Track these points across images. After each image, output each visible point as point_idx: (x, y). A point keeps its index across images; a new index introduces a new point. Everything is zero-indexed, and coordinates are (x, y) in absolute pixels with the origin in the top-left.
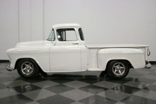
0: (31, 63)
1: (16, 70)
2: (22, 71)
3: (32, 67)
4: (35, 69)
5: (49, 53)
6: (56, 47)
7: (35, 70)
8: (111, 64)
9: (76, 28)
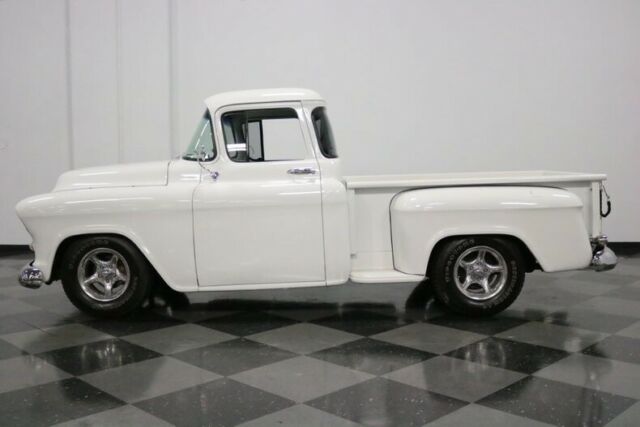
0: (117, 255)
1: (58, 285)
2: (84, 288)
3: (123, 272)
4: (136, 279)
5: (193, 210)
6: (221, 186)
7: (135, 284)
8: (446, 253)
9: (302, 106)
